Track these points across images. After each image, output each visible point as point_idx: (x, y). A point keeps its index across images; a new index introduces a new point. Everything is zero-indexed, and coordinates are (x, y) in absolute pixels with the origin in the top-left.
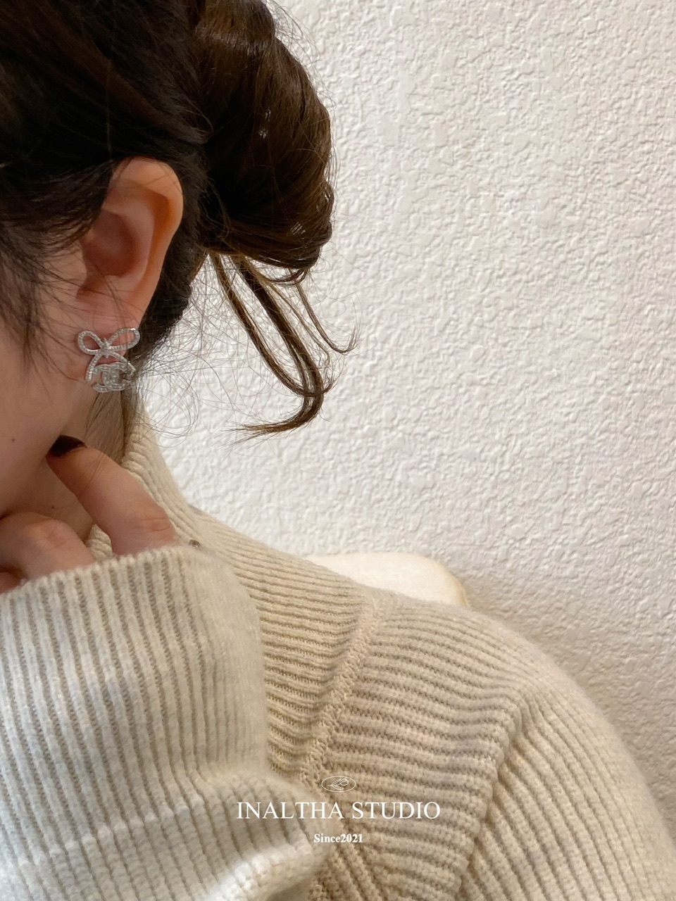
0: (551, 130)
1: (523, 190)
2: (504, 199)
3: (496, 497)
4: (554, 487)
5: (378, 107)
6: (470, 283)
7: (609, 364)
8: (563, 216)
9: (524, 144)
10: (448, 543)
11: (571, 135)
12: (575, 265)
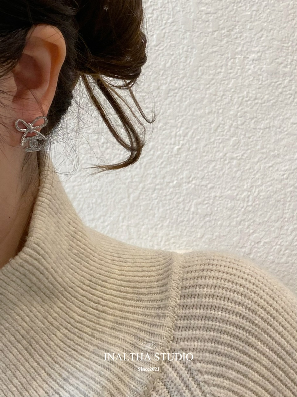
0: (274, 22)
1: (259, 54)
2: (249, 59)
3: (244, 220)
4: (275, 214)
5: (182, 10)
6: (231, 104)
8: (280, 68)
9: (260, 30)
10: (219, 244)
11: (285, 25)
12: (287, 95)
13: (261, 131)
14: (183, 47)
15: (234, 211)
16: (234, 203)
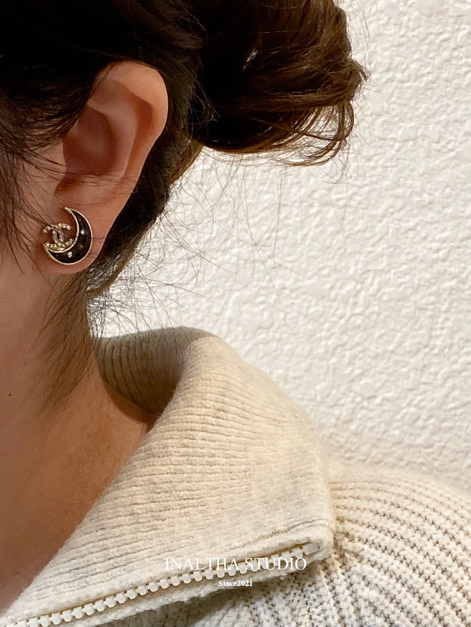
13: (397, 146)
15: (322, 324)
16: (324, 307)
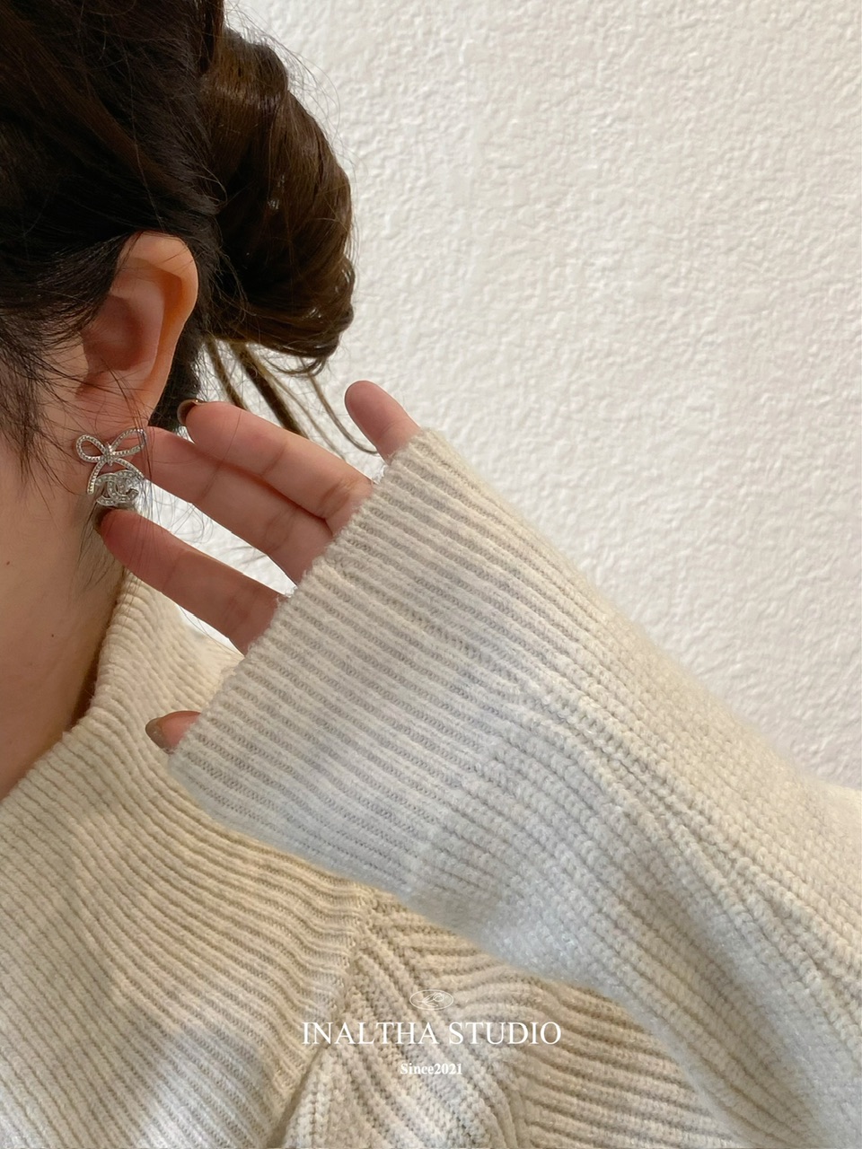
0: (650, 185)
1: (617, 257)
2: (594, 268)
4: (653, 607)
5: (446, 158)
6: (554, 366)
7: (718, 463)
8: (664, 287)
9: (618, 203)
11: (674, 192)
12: (679, 345)
14: (450, 242)
